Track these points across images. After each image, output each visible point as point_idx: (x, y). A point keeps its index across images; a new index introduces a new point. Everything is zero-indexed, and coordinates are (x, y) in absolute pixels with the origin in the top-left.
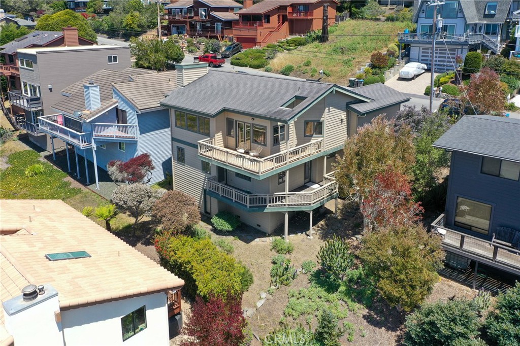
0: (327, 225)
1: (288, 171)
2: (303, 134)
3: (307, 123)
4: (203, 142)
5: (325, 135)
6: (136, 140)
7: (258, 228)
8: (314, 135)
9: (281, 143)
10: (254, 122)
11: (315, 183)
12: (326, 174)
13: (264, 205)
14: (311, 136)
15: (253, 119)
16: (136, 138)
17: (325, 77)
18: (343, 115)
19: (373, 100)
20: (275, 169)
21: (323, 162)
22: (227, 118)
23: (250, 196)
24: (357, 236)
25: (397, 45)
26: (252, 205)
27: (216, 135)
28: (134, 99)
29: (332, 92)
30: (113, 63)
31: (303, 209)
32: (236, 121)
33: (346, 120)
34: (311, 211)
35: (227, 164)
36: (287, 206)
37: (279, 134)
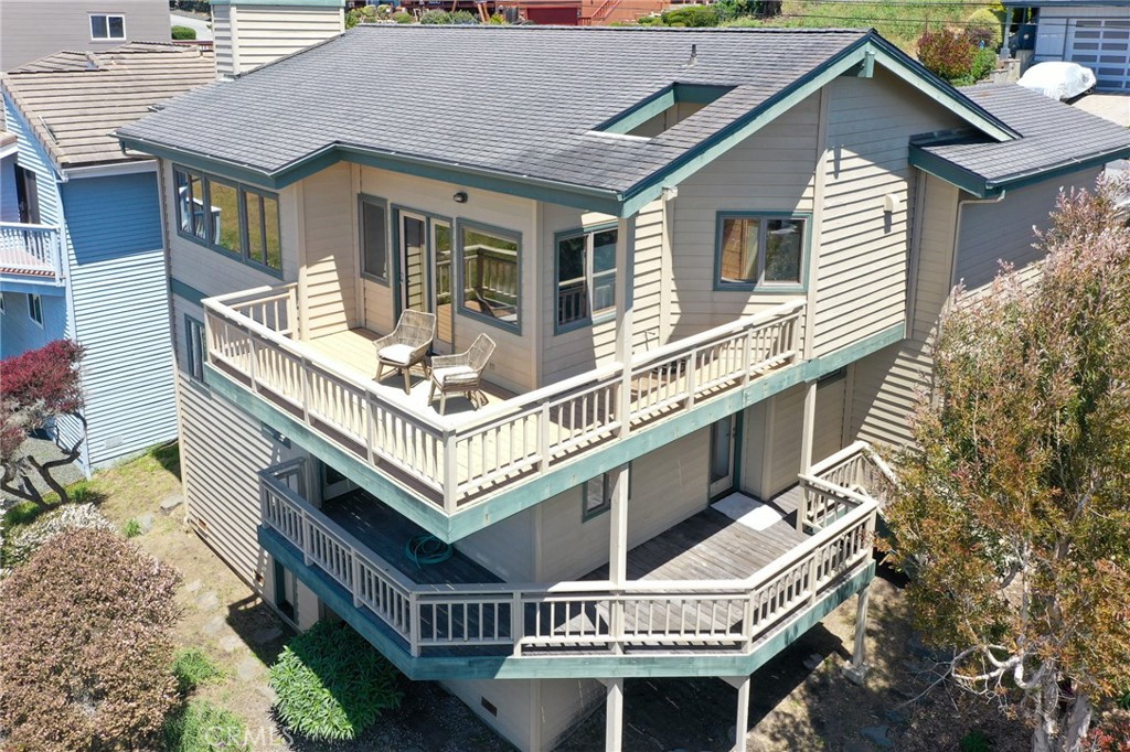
0: (816, 721)
1: (624, 476)
2: (709, 273)
3: (726, 224)
4: (226, 303)
5: (814, 285)
6: (57, 284)
7: (485, 714)
8: (763, 284)
9: (596, 317)
10: (465, 211)
11: (759, 500)
12: (815, 461)
13: (496, 641)
14: (749, 286)
15: (463, 197)
16: (57, 277)
18: (895, 193)
19: (1017, 135)
20: (546, 470)
21: (801, 409)
22: (361, 196)
23: (421, 597)
25: (995, 13)
26: (435, 642)
27: (304, 271)
28: (55, 128)
29: (858, 67)
30: (109, 38)
31: (703, 666)
32: (396, 211)
33: (904, 216)
34: (742, 680)
35: (306, 424)
36: (619, 653)
37: (590, 275)
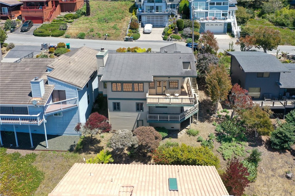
7: (172, 129)
16: (77, 105)
17: (108, 37)
24: (213, 115)
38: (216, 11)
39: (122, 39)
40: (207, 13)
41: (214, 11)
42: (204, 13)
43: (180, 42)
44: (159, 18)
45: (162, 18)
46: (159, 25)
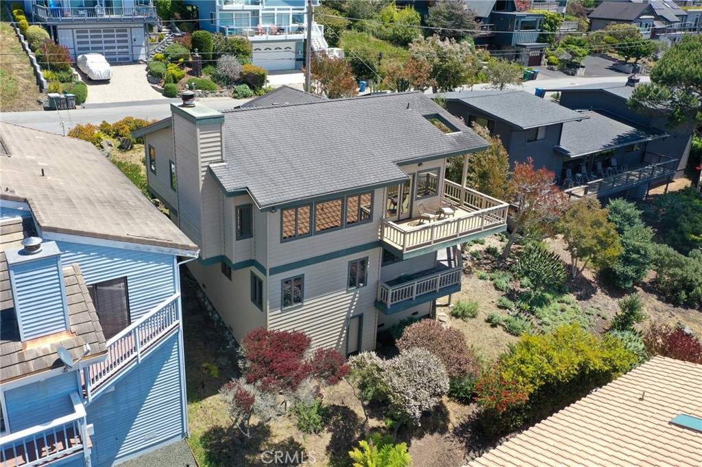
10: (422, 168)
38: (278, 9)
39: (32, 104)
40: (255, 13)
41: (274, 9)
42: (248, 14)
43: (217, 98)
44: (115, 33)
45: (126, 36)
46: (117, 57)
